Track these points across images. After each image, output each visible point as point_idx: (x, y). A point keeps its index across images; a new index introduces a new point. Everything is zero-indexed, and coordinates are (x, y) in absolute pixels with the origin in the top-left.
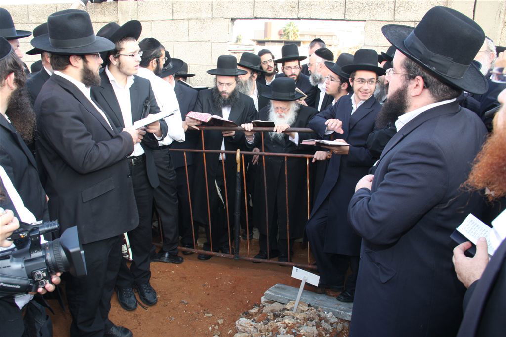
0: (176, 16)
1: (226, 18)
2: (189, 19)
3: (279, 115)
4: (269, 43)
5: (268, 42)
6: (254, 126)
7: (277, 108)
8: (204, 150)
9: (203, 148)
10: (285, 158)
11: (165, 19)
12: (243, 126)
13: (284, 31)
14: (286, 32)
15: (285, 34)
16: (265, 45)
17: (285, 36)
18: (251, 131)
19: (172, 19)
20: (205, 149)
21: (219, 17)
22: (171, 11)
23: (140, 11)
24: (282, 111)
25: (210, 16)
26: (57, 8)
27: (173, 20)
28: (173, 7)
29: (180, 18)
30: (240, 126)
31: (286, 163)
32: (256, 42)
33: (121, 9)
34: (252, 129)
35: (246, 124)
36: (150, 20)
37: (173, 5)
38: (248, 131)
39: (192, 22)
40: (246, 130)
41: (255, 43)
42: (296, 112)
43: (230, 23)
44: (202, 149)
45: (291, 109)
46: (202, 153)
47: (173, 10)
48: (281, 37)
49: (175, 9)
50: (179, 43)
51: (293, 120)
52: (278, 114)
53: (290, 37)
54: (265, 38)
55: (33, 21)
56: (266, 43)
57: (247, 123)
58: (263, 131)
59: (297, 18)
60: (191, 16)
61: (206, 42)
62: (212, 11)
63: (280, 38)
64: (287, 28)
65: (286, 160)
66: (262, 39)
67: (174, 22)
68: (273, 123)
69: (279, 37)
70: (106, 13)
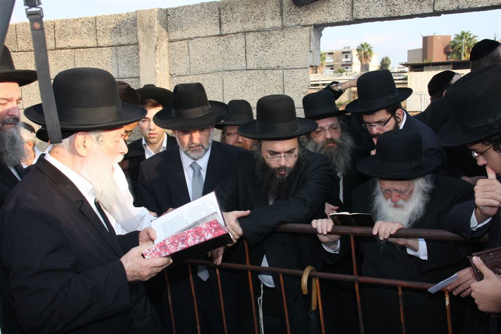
0: (226, 29)
1: (305, 26)
2: (245, 33)
4: (429, 67)
5: (428, 65)
8: (248, 266)
9: (248, 262)
10: (400, 289)
11: (209, 34)
12: (314, 223)
13: (453, 47)
14: (456, 48)
15: (453, 52)
16: (423, 71)
17: (455, 55)
18: (329, 233)
19: (218, 33)
20: (250, 263)
21: (294, 24)
22: (217, 21)
23: (170, 24)
24: (399, 196)
25: (278, 23)
26: (54, 27)
27: (221, 35)
28: (220, 14)
29: (231, 32)
31: (401, 299)
32: (409, 66)
33: (141, 23)
34: (329, 230)
36: (186, 37)
37: (219, 10)
38: (322, 233)
39: (250, 37)
40: (320, 231)
41: (407, 69)
43: (312, 34)
44: (246, 264)
46: (246, 271)
47: (220, 19)
48: (449, 57)
49: (223, 17)
50: (231, 72)
52: (390, 202)
53: (463, 56)
54: (423, 61)
55: (23, 49)
56: (425, 68)
58: (352, 234)
59: (432, 11)
60: (249, 26)
61: (274, 69)
62: (282, 15)
63: (447, 59)
64: (458, 41)
65: (400, 293)
66: (418, 61)
67: (222, 38)
69: (445, 56)
70: (123, 30)
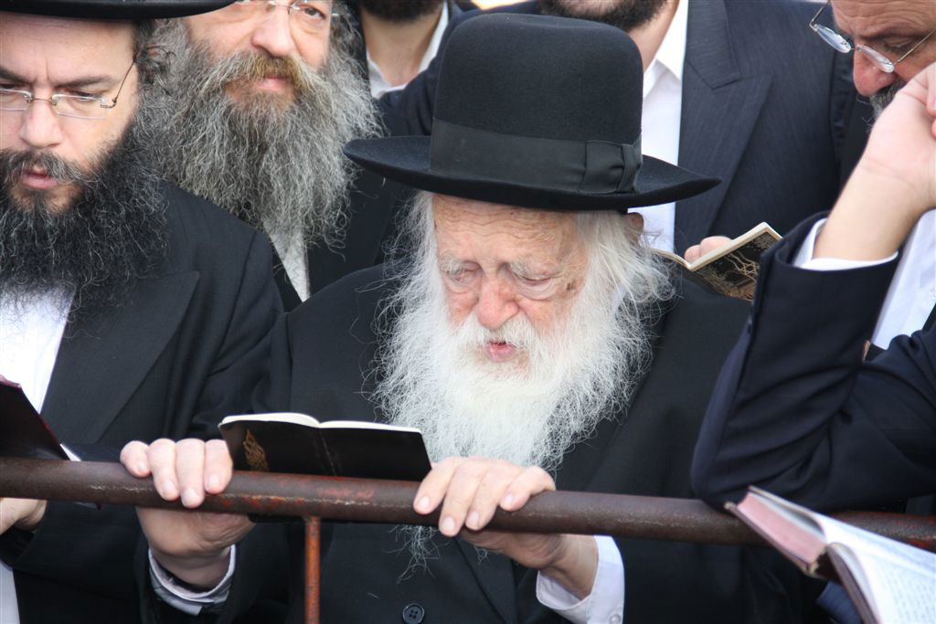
3: (482, 335)
6: (240, 463)
7: (474, 268)
12: (136, 455)
24: (514, 301)
30: (114, 456)
35: (164, 447)
38: (176, 505)
40: (168, 489)
42: (635, 321)
45: (589, 289)
51: (609, 386)
52: (472, 331)
57: (175, 437)
68: (415, 442)
